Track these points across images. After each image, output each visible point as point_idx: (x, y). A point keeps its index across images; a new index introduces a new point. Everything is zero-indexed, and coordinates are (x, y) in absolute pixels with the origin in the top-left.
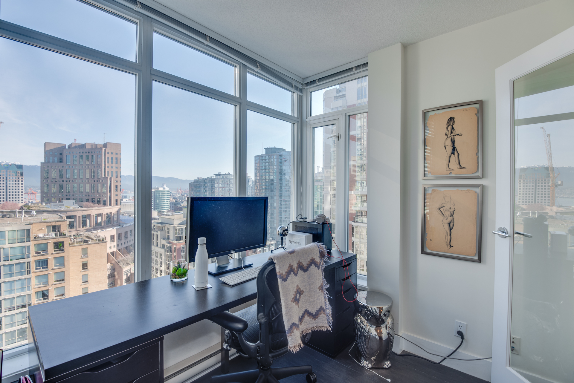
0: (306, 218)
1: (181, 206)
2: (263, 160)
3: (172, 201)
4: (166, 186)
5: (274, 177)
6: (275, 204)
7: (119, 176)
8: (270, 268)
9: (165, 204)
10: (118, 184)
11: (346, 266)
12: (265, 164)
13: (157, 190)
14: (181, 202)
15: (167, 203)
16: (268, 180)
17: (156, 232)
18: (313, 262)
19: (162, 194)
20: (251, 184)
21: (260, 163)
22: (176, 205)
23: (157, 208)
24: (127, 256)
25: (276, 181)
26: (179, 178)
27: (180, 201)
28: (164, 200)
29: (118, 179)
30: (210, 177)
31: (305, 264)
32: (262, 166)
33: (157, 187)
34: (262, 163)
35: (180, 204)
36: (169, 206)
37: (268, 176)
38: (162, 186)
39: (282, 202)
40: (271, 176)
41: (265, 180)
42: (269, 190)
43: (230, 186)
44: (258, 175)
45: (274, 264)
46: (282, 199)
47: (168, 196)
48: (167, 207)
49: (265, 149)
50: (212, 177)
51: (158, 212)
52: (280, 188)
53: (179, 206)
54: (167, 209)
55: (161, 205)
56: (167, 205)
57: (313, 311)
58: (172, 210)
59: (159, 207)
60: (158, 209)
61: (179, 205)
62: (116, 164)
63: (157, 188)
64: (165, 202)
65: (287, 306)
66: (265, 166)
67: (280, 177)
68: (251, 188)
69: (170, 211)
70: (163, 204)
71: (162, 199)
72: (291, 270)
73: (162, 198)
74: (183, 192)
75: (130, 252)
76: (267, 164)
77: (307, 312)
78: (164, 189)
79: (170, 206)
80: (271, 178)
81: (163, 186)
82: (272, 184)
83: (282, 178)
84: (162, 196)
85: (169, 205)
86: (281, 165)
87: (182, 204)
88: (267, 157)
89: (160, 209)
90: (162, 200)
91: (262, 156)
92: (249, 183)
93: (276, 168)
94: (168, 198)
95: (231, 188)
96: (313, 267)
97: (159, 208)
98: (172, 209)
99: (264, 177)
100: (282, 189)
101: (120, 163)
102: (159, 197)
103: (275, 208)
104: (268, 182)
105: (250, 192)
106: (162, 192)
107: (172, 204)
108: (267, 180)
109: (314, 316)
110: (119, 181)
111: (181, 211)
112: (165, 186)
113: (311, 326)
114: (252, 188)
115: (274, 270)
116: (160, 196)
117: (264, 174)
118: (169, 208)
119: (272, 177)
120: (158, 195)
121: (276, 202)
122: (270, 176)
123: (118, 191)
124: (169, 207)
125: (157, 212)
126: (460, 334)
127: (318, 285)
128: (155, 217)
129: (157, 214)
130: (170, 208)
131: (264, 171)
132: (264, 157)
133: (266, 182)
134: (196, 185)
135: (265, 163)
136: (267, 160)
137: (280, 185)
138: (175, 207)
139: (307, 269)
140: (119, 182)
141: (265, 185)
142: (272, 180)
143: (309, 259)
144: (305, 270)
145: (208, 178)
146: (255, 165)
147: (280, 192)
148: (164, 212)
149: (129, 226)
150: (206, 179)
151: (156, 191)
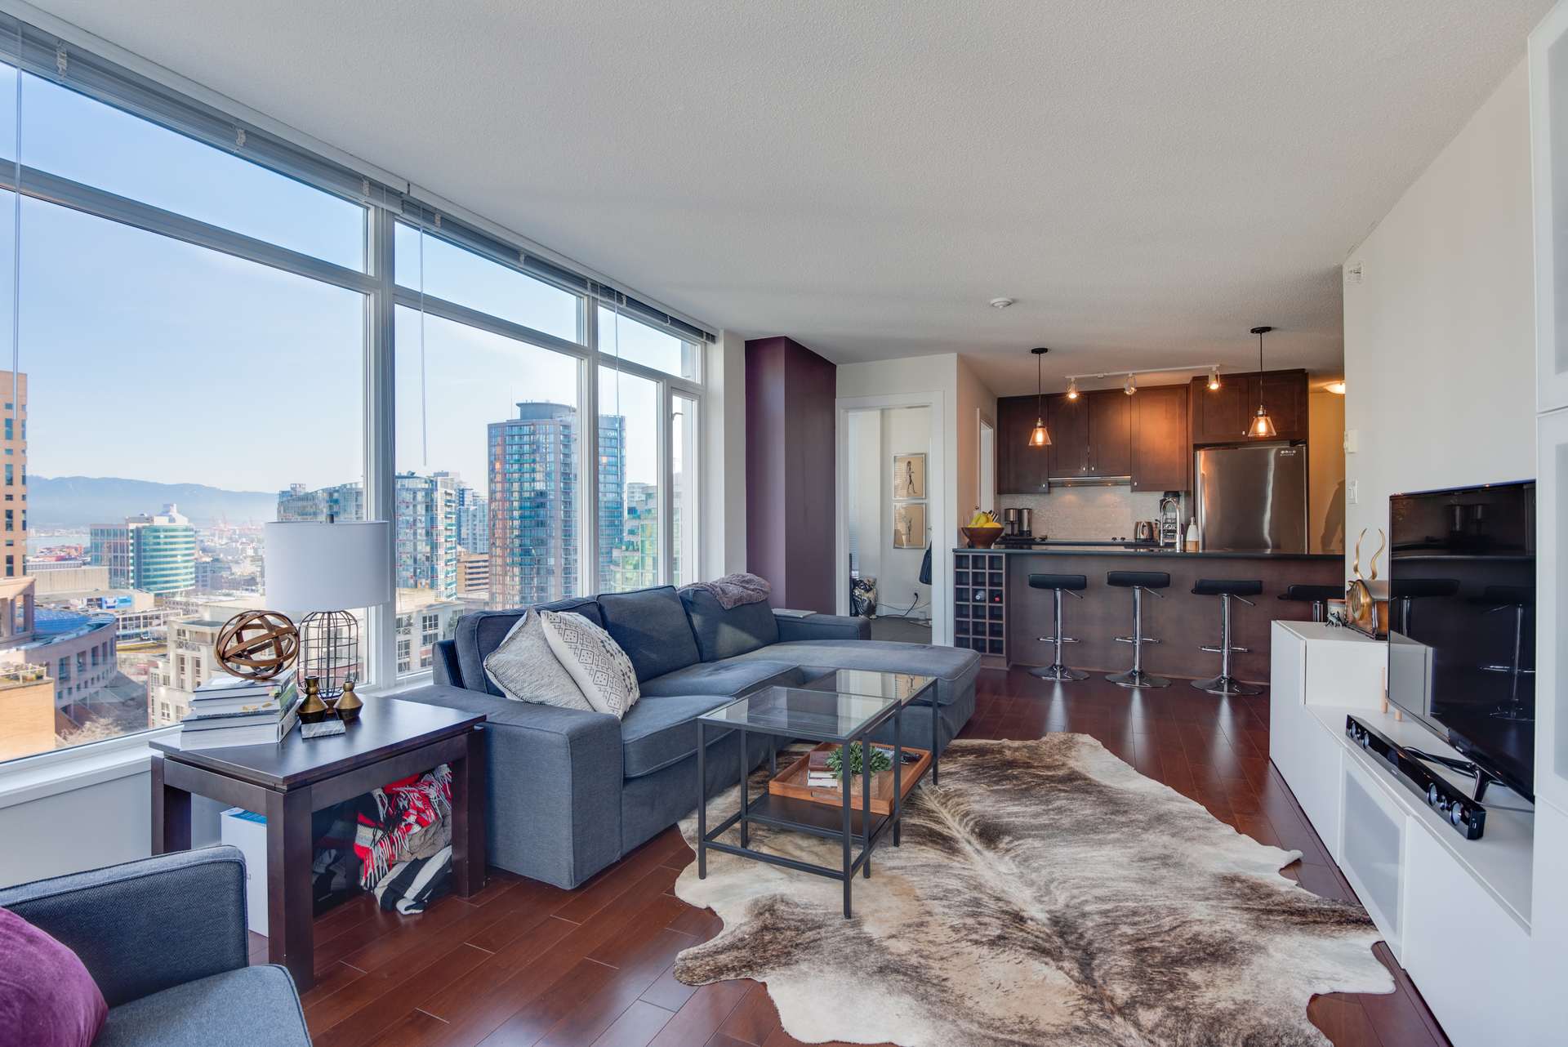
1: (233, 574)
2: (513, 436)
3: (199, 561)
4: (178, 512)
5: (546, 487)
6: (552, 561)
7: (17, 480)
9: (177, 568)
10: (16, 506)
12: (521, 448)
13: (147, 525)
14: (232, 562)
15: (186, 568)
16: (530, 492)
17: (194, 650)
19: (166, 537)
20: (468, 505)
21: (504, 444)
22: (214, 572)
23: (149, 583)
24: (71, 734)
25: (552, 497)
26: (218, 487)
27: (230, 558)
28: (175, 556)
29: (17, 489)
30: (351, 484)
32: (512, 455)
33: (146, 515)
34: (512, 445)
35: (230, 568)
36: (193, 576)
37: (530, 482)
38: (165, 512)
39: (570, 554)
40: (539, 481)
41: (521, 491)
42: (533, 522)
43: (415, 511)
44: (499, 478)
46: (570, 545)
47: (187, 543)
48: (184, 580)
49: (518, 405)
50: (356, 484)
51: (156, 595)
52: (565, 517)
53: (225, 574)
54: (187, 586)
55: (162, 573)
56: (186, 574)
58: (201, 588)
59: (155, 580)
60: (152, 587)
61: (228, 573)
62: (8, 441)
63: (147, 519)
64: (176, 562)
66: (521, 455)
67: (565, 484)
68: (470, 518)
69: (195, 592)
70: (171, 569)
71: (165, 553)
73: (166, 550)
74: (235, 530)
75: (82, 724)
76: (526, 448)
78: (172, 520)
79: (197, 577)
80: (538, 488)
81: (167, 512)
82: (542, 505)
83: (569, 489)
84: (166, 543)
85: (191, 573)
86: (567, 451)
87: (236, 569)
88: (526, 429)
89: (159, 586)
90: (166, 556)
91: (511, 424)
92: (463, 501)
93: (552, 459)
94: (187, 549)
95: (419, 516)
97: (155, 583)
98: (203, 586)
99: (516, 486)
100: (569, 517)
101: (24, 436)
102: (155, 547)
103: (550, 572)
104: (529, 498)
105: (470, 527)
106: (166, 531)
107: (201, 570)
108: (527, 495)
110: (21, 498)
111: (234, 591)
112: (174, 512)
114: (475, 516)
116: (159, 544)
117: (516, 476)
118: (194, 582)
119: (540, 486)
120: (151, 543)
121: (552, 555)
122: (534, 480)
123: (15, 527)
124: (192, 579)
125: (152, 595)
126: (916, 594)
128: (146, 612)
129: (153, 601)
130: (197, 581)
131: (516, 467)
132: (516, 430)
133: (521, 499)
134: (304, 507)
135: (521, 445)
136: (526, 439)
137: (565, 507)
138: (212, 579)
140: (17, 498)
141: (521, 508)
142: (542, 494)
145: (345, 486)
146: (490, 451)
147: (565, 526)
148: (174, 594)
149: (75, 639)
150: (337, 491)
151: (144, 528)
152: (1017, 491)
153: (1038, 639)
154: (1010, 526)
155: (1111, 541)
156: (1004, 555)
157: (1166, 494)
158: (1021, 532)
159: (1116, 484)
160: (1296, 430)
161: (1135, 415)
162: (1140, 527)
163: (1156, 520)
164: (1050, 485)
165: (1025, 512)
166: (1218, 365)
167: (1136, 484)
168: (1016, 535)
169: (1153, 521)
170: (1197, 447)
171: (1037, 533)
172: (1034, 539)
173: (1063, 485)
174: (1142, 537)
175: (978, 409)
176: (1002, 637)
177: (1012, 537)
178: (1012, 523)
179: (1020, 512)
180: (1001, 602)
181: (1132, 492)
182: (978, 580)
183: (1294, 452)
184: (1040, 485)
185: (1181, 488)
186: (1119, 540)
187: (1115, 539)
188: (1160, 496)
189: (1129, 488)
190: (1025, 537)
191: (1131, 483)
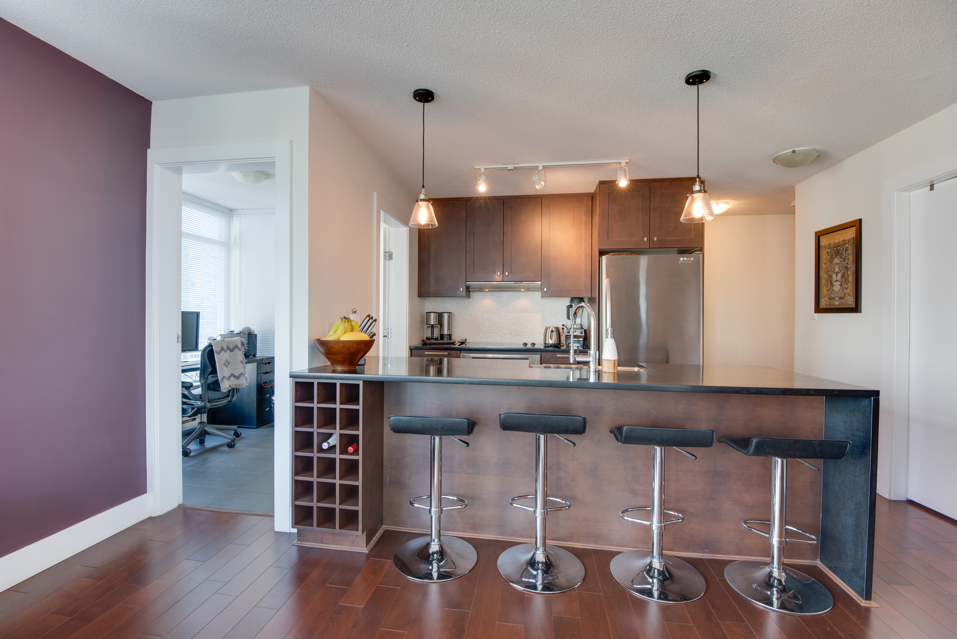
0: (233, 331)
8: (210, 348)
11: (266, 364)
18: (236, 347)
31: (231, 347)
45: (212, 346)
57: (237, 375)
65: (220, 367)
72: (222, 349)
77: (232, 375)
96: (236, 349)
109: (238, 378)
113: (235, 383)
115: (212, 350)
127: (240, 360)
139: (233, 351)
143: (234, 345)
144: (232, 351)
152: (438, 295)
153: (411, 503)
154: (430, 330)
155: (522, 347)
156: (361, 383)
157: (572, 299)
158: (442, 336)
159: (528, 289)
160: (693, 237)
161: (546, 222)
162: (549, 332)
163: (563, 325)
164: (468, 289)
165: (446, 316)
166: (628, 161)
167: (545, 289)
168: (437, 339)
169: (560, 326)
170: (602, 253)
171: (457, 337)
172: (453, 343)
173: (481, 289)
174: (551, 342)
175: (375, 194)
176: (357, 505)
177: (432, 341)
178: (432, 326)
179: (440, 316)
180: (356, 452)
181: (542, 297)
182: (328, 418)
183: (692, 259)
184: (459, 289)
185: (586, 295)
186: (529, 346)
187: (526, 344)
188: (567, 302)
189: (539, 294)
190: (446, 340)
191: (541, 289)
